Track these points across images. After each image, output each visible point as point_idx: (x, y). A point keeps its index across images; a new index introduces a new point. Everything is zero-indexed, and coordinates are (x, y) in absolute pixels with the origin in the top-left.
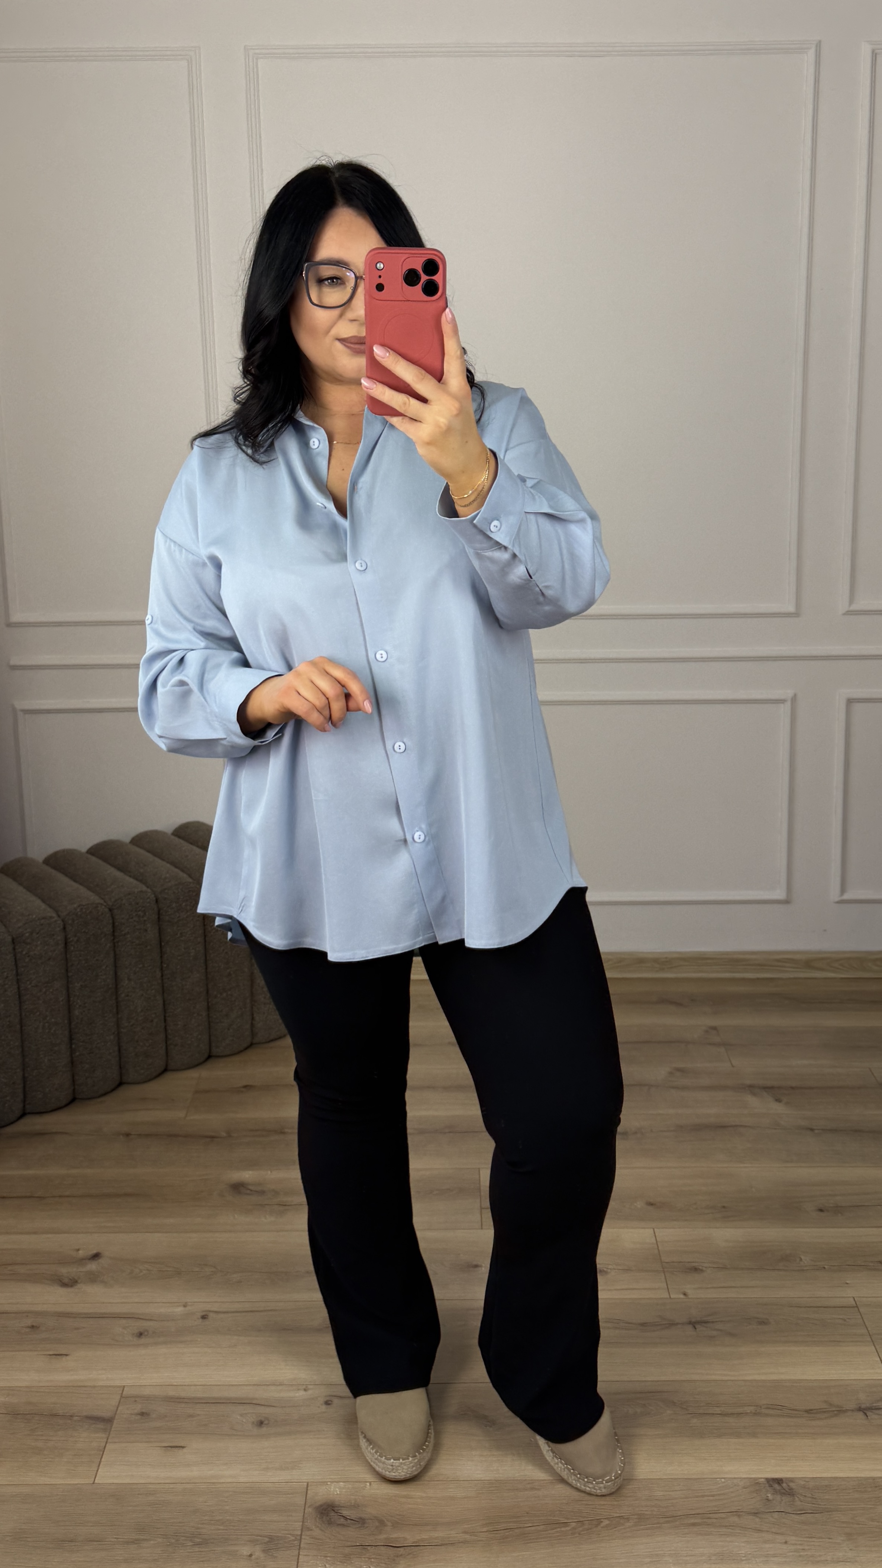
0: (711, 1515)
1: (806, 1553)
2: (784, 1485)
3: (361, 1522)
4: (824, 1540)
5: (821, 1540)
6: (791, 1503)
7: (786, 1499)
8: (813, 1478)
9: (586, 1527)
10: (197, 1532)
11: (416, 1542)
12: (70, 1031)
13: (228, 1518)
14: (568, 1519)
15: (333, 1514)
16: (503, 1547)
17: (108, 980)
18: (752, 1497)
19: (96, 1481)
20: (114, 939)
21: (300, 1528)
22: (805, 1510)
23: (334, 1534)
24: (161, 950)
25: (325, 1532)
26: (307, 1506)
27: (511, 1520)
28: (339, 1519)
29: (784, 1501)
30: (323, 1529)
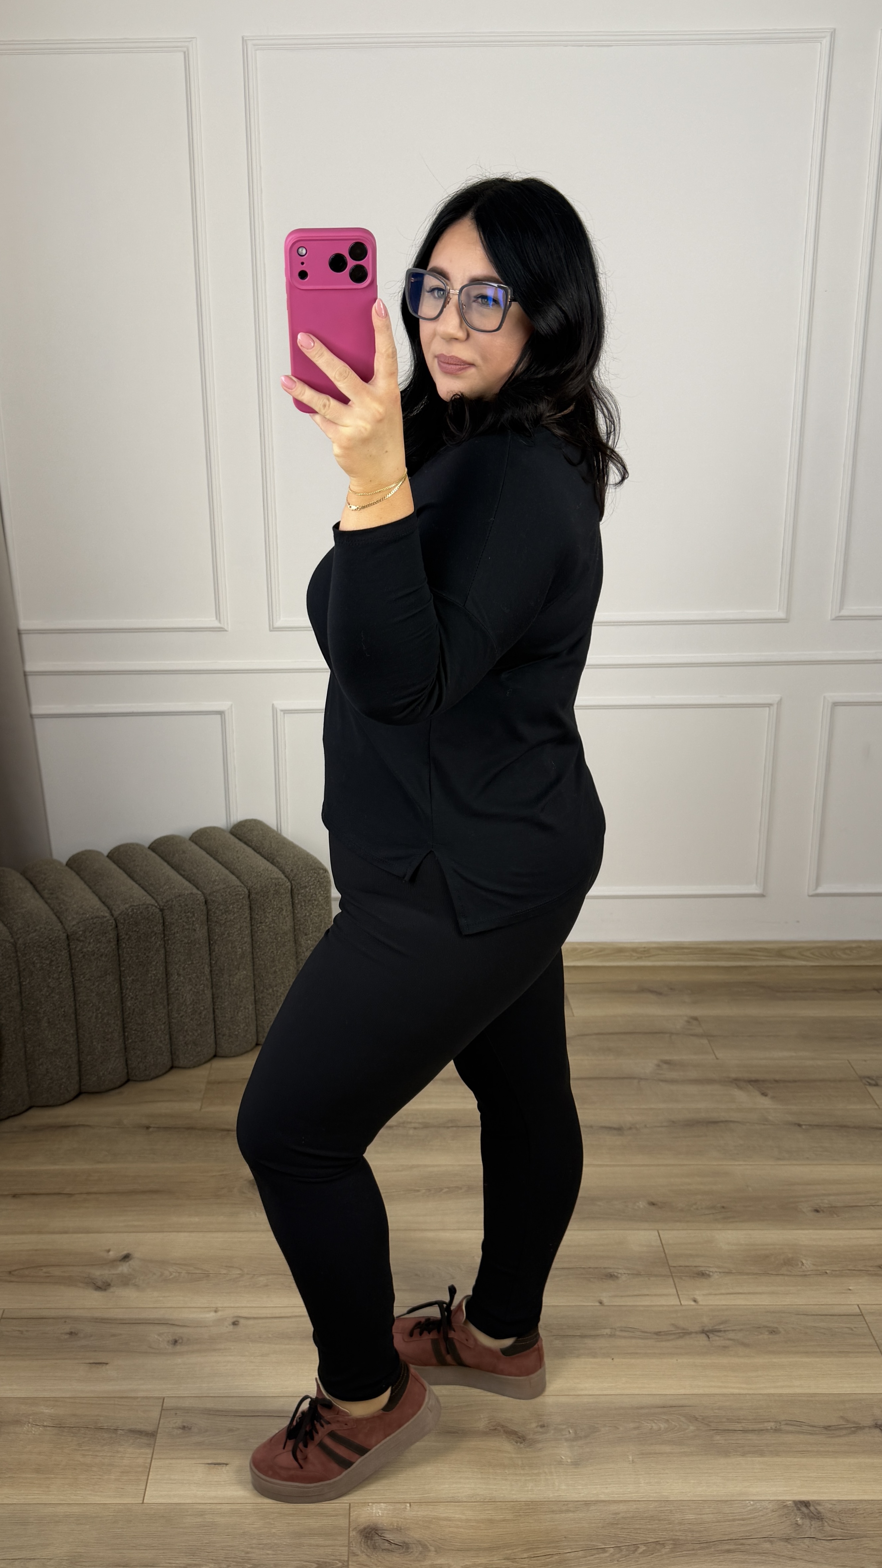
0: (744, 1541)
2: (812, 1508)
3: (405, 1547)
6: (821, 1528)
7: (815, 1524)
8: (841, 1501)
9: (624, 1553)
10: (245, 1556)
13: (275, 1541)
14: (606, 1544)
15: (377, 1537)
18: (782, 1521)
19: (145, 1502)
21: (346, 1554)
22: (835, 1537)
23: (380, 1560)
25: (371, 1558)
26: (351, 1529)
27: (549, 1545)
28: (383, 1543)
29: (813, 1526)
30: (368, 1554)
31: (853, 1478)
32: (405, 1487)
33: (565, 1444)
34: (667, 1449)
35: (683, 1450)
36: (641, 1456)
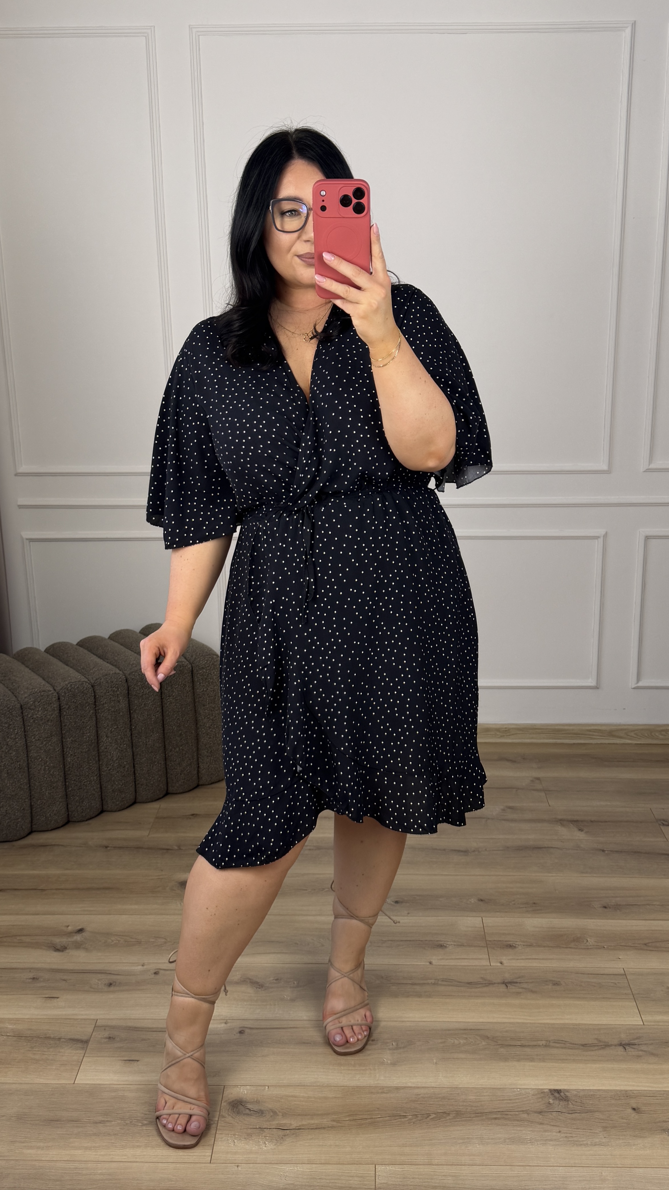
0: (508, 1113)
1: (573, 1139)
2: (562, 1094)
3: (260, 1113)
4: (587, 1131)
5: (585, 1131)
6: (566, 1106)
7: (562, 1103)
8: (583, 1090)
9: (419, 1118)
11: (300, 1126)
12: (65, 773)
14: (406, 1113)
15: (241, 1107)
16: (359, 1131)
17: (92, 737)
18: (539, 1101)
19: (75, 1083)
20: (95, 707)
21: (217, 1116)
22: (575, 1111)
23: (241, 1120)
24: (130, 716)
25: (235, 1119)
26: (223, 1101)
27: (366, 1113)
28: (245, 1110)
29: (561, 1104)
30: (234, 1117)
31: (596, 1076)
32: (266, 1076)
33: (388, 1052)
34: (462, 1056)
35: (474, 1057)
36: (443, 1060)
